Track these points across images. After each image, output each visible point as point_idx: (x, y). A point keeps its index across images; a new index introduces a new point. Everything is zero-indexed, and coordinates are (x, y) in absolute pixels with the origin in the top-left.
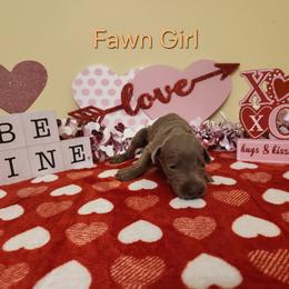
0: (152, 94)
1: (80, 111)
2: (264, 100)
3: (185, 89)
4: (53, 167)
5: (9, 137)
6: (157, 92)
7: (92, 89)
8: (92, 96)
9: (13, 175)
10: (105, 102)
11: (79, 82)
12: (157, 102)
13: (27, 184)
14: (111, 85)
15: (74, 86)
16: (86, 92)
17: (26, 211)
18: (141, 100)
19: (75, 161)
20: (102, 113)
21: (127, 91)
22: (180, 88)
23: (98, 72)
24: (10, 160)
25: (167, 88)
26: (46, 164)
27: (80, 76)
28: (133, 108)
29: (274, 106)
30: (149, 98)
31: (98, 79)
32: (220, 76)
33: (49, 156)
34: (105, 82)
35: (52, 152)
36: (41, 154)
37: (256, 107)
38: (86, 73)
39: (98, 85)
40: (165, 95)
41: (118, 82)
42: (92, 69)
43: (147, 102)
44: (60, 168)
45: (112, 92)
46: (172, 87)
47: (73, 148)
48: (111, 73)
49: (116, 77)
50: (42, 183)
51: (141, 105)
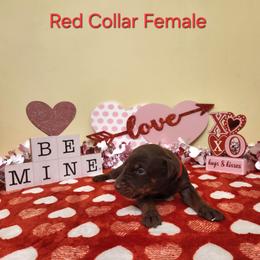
0: (150, 124)
1: (95, 135)
2: (222, 131)
3: (174, 121)
4: (74, 174)
5: (47, 151)
6: (153, 122)
7: (106, 119)
8: (105, 123)
9: (47, 178)
10: (115, 128)
11: (96, 114)
12: (153, 130)
13: (56, 184)
14: (120, 117)
15: (92, 117)
16: (101, 121)
17: (59, 200)
18: (141, 128)
19: (90, 171)
20: (112, 137)
21: (131, 121)
22: (170, 120)
23: (111, 107)
24: (46, 168)
25: (161, 120)
26: (70, 172)
27: (97, 109)
28: (135, 134)
29: (228, 135)
30: (147, 127)
31: (111, 112)
32: (200, 112)
33: (72, 166)
34: (115, 114)
35: (74, 163)
36: (67, 164)
37: (218, 135)
38: (102, 107)
39: (110, 116)
40: (159, 124)
41: (125, 115)
42: (106, 104)
43: (145, 130)
44: (79, 175)
45: (120, 122)
46: (164, 119)
47: (89, 161)
48: (120, 108)
49: (123, 111)
50: (67, 185)
51: (141, 132)
